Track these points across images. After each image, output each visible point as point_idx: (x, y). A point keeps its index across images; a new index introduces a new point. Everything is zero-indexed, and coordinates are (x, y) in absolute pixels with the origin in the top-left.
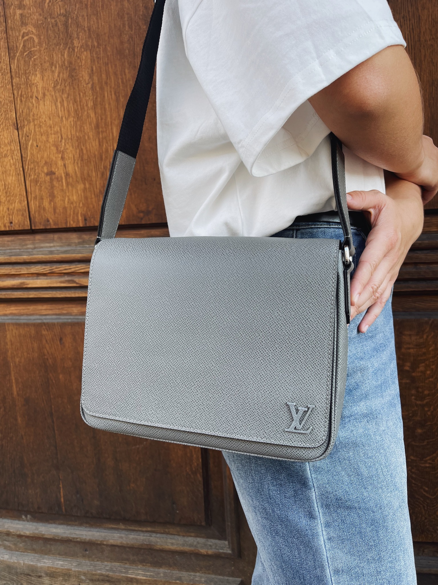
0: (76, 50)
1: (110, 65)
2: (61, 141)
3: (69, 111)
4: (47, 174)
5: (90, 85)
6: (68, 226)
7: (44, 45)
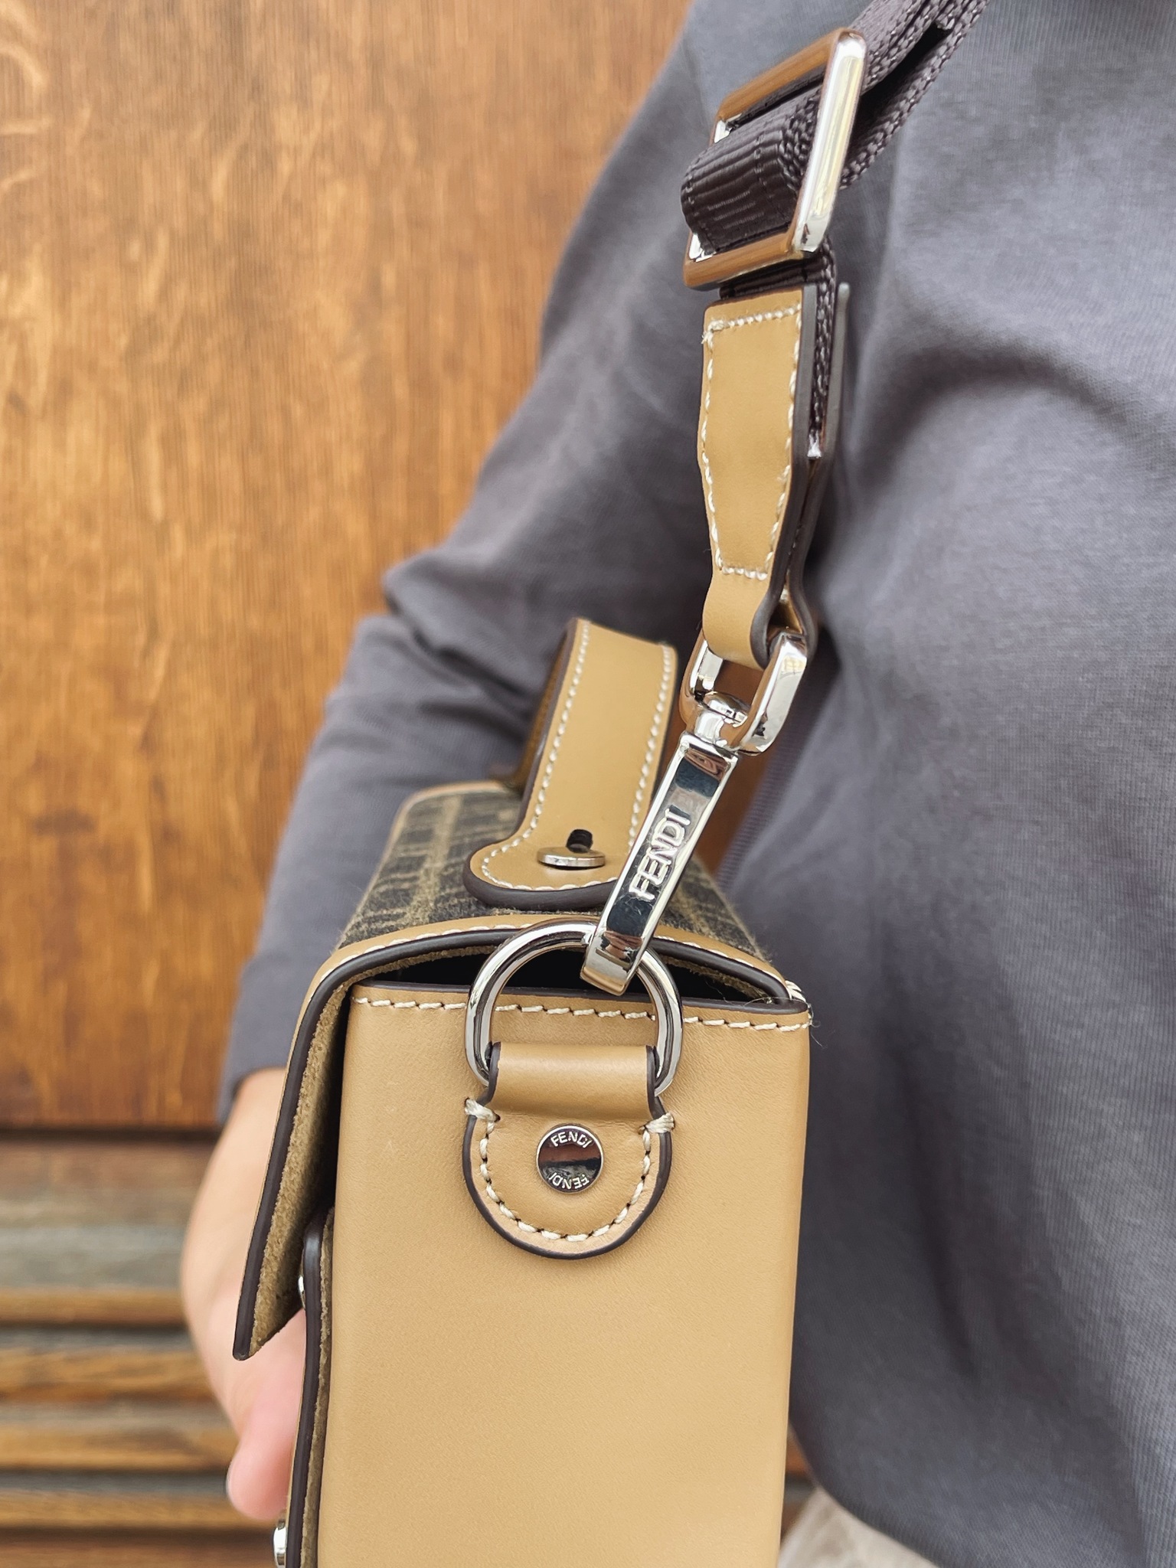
0: (285, 166)
1: (482, 272)
2: (147, 653)
3: (210, 493)
4: (42, 826)
5: (353, 367)
6: (151, 1114)
7: (85, 114)
